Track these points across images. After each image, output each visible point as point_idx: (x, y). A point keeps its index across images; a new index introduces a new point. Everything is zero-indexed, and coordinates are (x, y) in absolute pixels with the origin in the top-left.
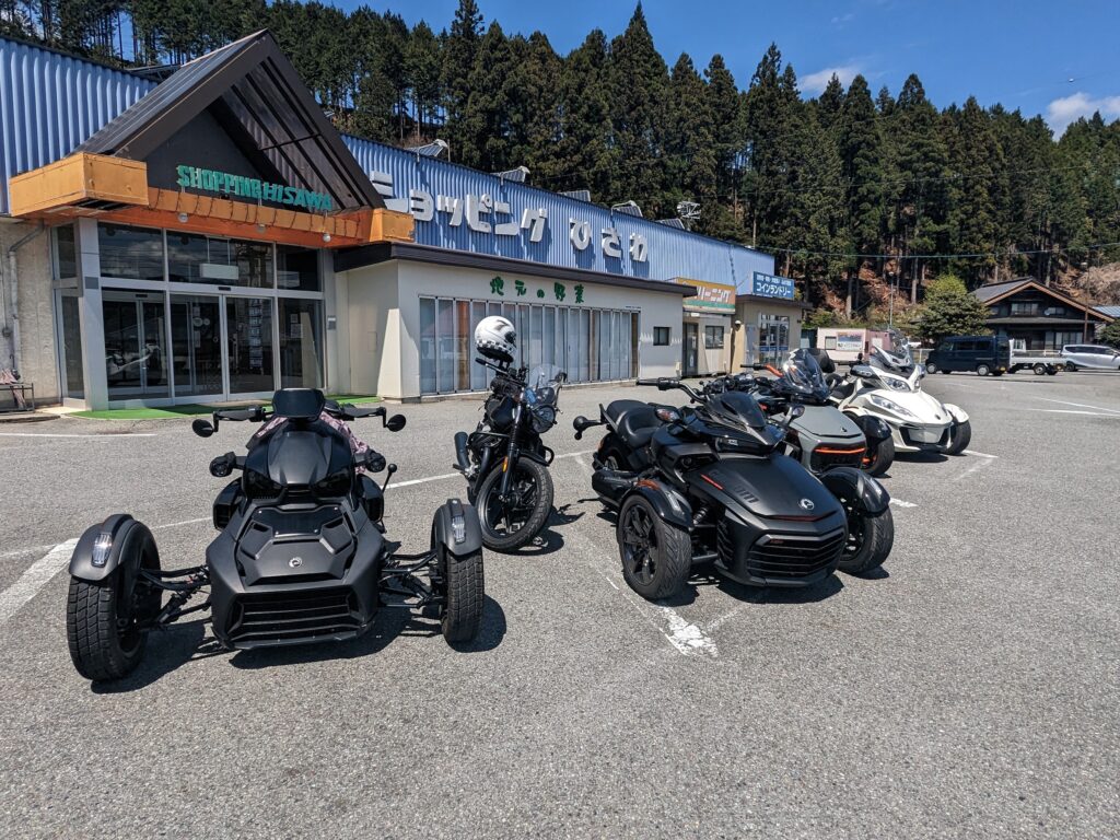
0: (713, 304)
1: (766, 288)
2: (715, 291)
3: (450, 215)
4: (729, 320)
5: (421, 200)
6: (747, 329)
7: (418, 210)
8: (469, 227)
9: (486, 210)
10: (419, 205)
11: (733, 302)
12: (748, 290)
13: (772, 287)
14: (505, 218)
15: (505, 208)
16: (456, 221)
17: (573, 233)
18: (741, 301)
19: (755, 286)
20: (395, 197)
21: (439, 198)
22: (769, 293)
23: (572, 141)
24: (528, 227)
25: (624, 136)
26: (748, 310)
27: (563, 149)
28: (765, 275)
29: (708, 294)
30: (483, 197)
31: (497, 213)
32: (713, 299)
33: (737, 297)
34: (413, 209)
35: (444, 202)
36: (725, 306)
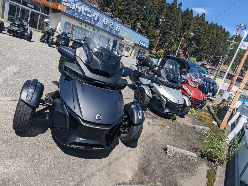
0: (129, 43)
1: (142, 44)
2: (130, 41)
3: (78, 9)
4: (132, 47)
5: (73, 5)
6: (135, 50)
7: (72, 7)
8: (82, 13)
9: (86, 11)
10: (72, 6)
11: (134, 44)
12: (138, 43)
13: (144, 44)
14: (90, 13)
15: (90, 12)
16: (79, 11)
17: (104, 21)
18: (135, 45)
19: (139, 43)
20: (68, 3)
21: (77, 6)
22: (143, 45)
23: (126, 3)
24: (94, 16)
25: (138, 6)
26: (136, 47)
27: (124, 4)
28: (142, 42)
29: (128, 41)
30: (86, 8)
31: (88, 12)
32: (129, 42)
33: (135, 43)
34: (71, 6)
35: (77, 7)
36: (132, 44)
